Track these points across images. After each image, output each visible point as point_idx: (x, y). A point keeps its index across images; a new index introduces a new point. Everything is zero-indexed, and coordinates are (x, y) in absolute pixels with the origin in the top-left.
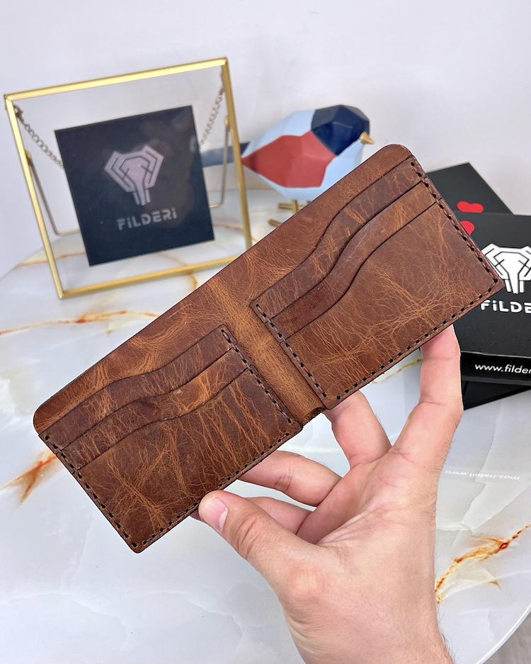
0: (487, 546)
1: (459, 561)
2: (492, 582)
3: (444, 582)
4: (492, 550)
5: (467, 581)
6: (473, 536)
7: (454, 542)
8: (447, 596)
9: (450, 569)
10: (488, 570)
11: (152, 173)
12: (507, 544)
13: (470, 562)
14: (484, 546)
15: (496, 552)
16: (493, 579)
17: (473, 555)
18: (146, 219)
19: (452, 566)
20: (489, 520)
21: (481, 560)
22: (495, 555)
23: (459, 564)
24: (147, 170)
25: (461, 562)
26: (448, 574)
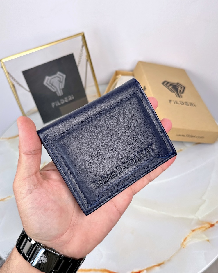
0: (205, 225)
1: (193, 231)
3: (187, 239)
4: (207, 227)
6: (199, 221)
7: (192, 223)
8: (187, 245)
10: (205, 235)
11: (62, 82)
12: (213, 225)
13: (198, 231)
15: (209, 228)
16: (207, 239)
17: (199, 229)
18: (62, 101)
19: (190, 233)
20: (207, 215)
21: (203, 231)
23: (193, 233)
24: (60, 81)
26: (188, 236)
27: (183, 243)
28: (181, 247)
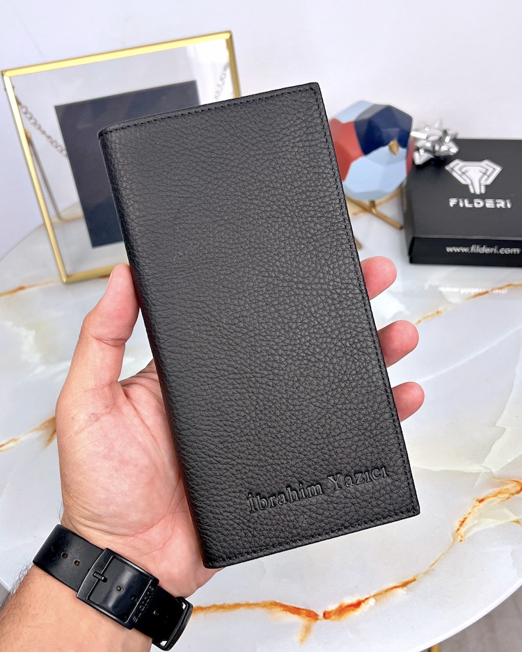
0: (508, 487)
1: (481, 501)
2: (514, 521)
3: (467, 521)
4: (514, 491)
5: (490, 520)
6: (494, 478)
7: (477, 483)
8: (470, 534)
9: (472, 509)
10: (510, 510)
13: (492, 502)
14: (505, 487)
15: (518, 492)
16: (515, 518)
17: (496, 495)
19: (474, 506)
20: (510, 463)
21: (503, 501)
22: (517, 495)
23: (482, 505)
25: (483, 503)
26: (470, 513)
27: (459, 532)
28: (454, 541)
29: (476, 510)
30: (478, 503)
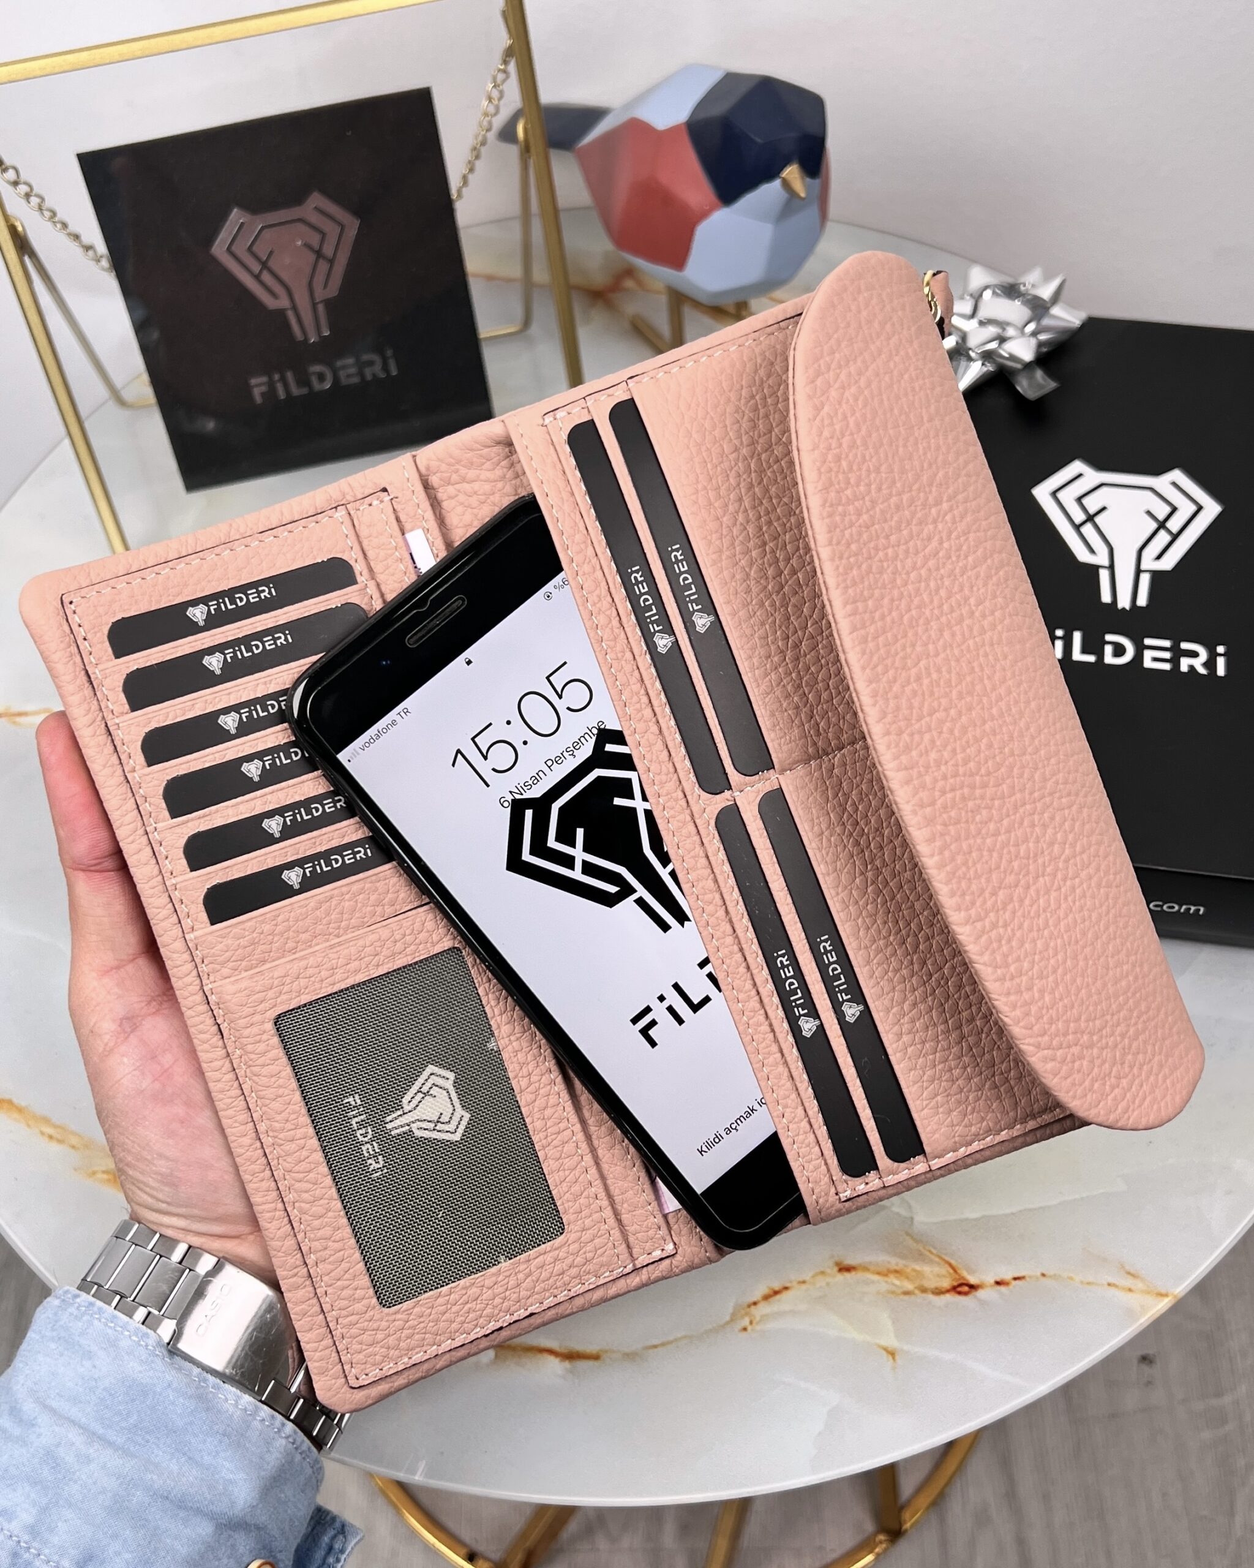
0: (927, 1269)
1: (843, 1269)
2: (885, 1349)
3: (785, 1296)
4: (931, 1284)
6: (908, 1234)
7: (861, 1228)
8: (770, 1326)
9: (813, 1277)
10: (893, 1322)
12: (973, 1287)
13: (867, 1283)
14: (918, 1268)
15: (939, 1292)
16: (892, 1342)
17: (885, 1273)
19: (823, 1273)
20: (967, 1219)
21: (893, 1292)
22: (931, 1297)
23: (841, 1277)
25: (847, 1275)
26: (804, 1282)
27: (753, 1307)
28: (728, 1323)
29: (821, 1282)
30: (836, 1269)
